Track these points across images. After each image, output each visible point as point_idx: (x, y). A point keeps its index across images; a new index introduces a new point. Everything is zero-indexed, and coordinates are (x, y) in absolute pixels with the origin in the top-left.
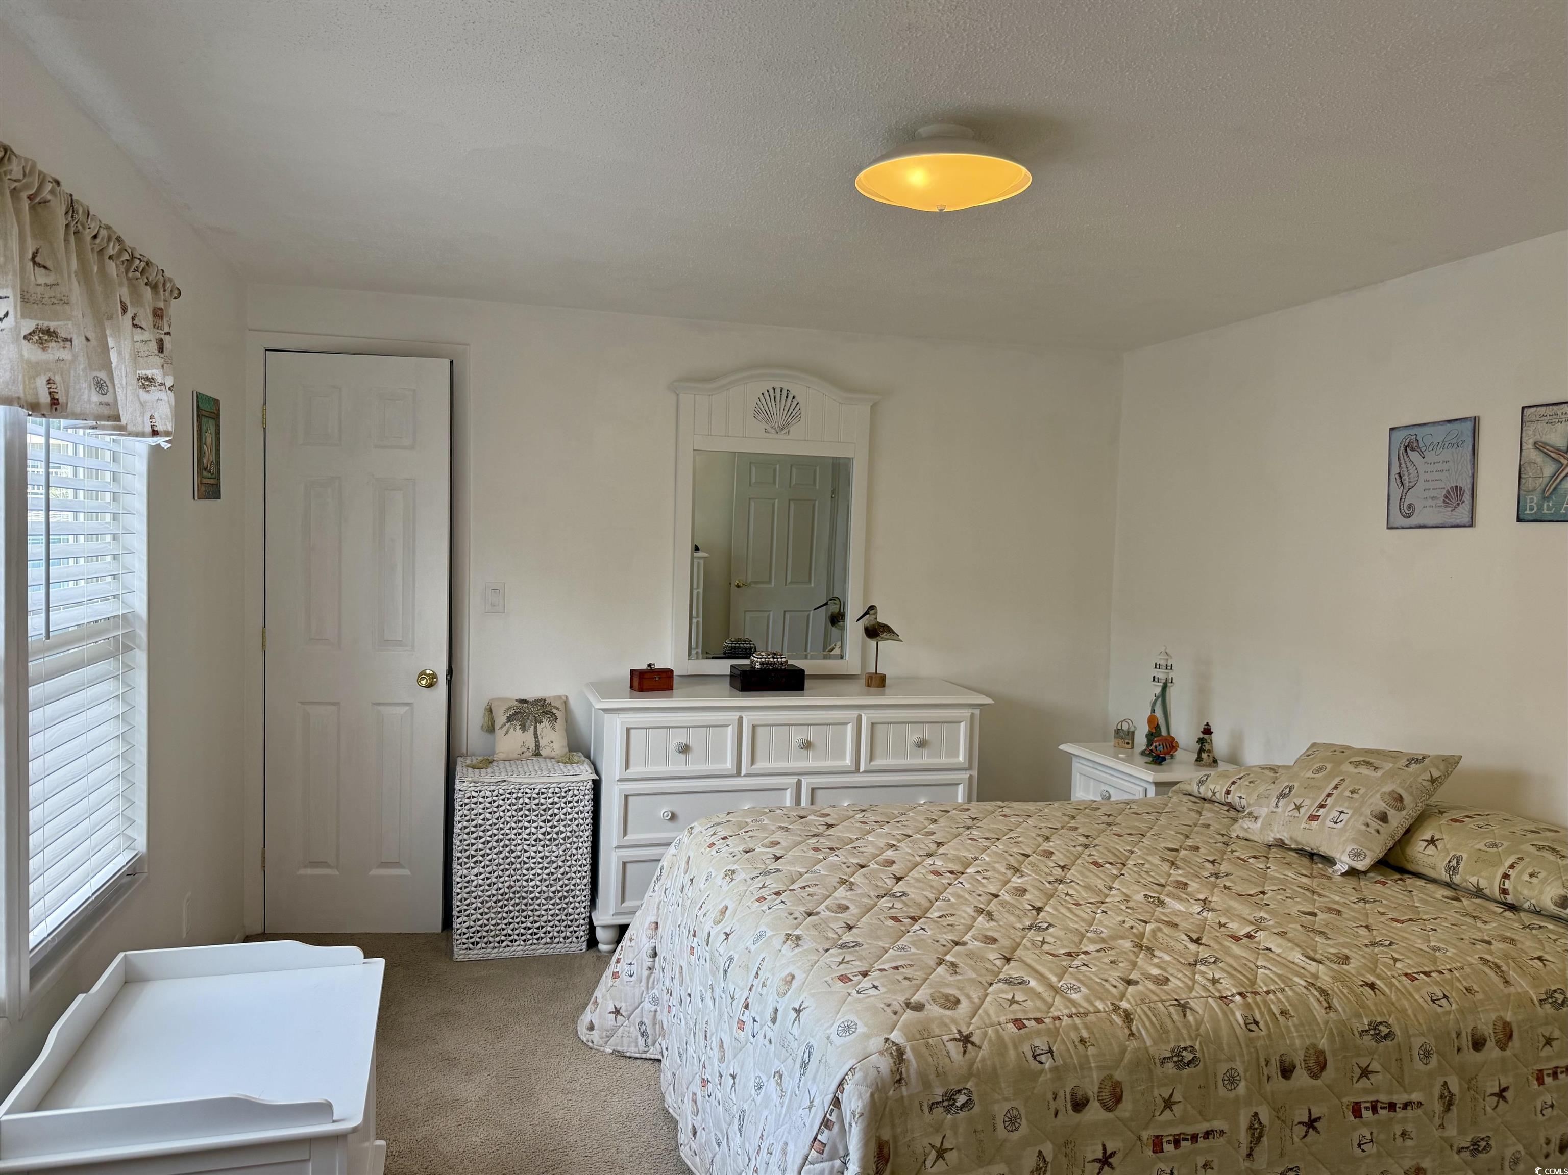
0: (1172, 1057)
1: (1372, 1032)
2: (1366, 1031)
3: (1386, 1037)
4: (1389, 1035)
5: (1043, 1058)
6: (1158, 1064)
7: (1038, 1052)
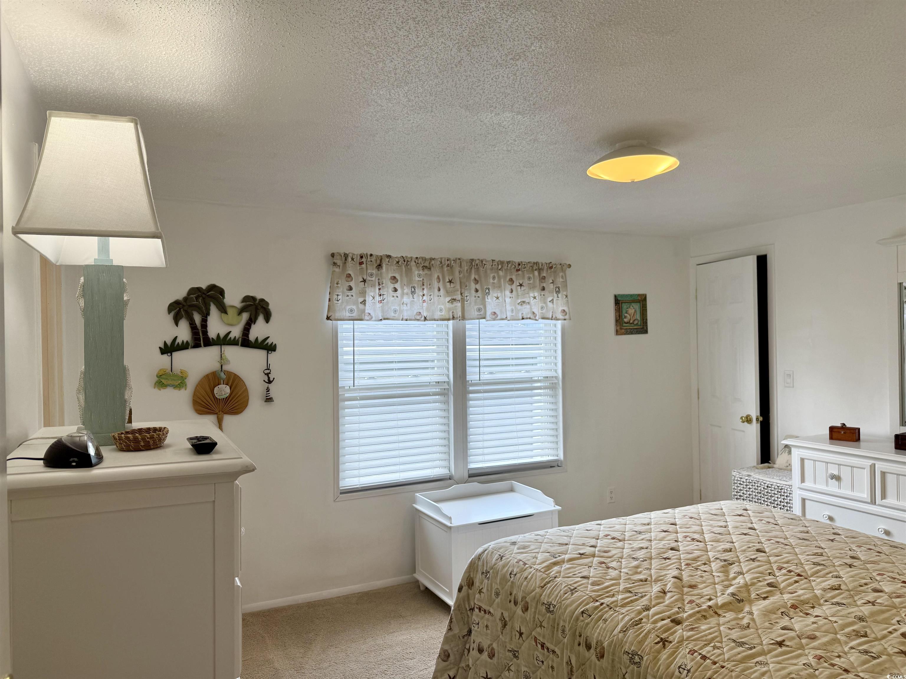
0: (546, 604)
1: (630, 655)
2: (629, 653)
3: (635, 663)
4: (638, 664)
5: (512, 576)
6: (541, 604)
7: (513, 573)
